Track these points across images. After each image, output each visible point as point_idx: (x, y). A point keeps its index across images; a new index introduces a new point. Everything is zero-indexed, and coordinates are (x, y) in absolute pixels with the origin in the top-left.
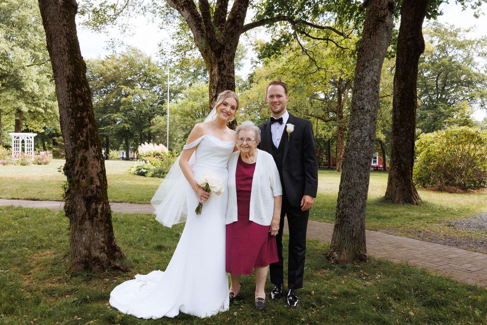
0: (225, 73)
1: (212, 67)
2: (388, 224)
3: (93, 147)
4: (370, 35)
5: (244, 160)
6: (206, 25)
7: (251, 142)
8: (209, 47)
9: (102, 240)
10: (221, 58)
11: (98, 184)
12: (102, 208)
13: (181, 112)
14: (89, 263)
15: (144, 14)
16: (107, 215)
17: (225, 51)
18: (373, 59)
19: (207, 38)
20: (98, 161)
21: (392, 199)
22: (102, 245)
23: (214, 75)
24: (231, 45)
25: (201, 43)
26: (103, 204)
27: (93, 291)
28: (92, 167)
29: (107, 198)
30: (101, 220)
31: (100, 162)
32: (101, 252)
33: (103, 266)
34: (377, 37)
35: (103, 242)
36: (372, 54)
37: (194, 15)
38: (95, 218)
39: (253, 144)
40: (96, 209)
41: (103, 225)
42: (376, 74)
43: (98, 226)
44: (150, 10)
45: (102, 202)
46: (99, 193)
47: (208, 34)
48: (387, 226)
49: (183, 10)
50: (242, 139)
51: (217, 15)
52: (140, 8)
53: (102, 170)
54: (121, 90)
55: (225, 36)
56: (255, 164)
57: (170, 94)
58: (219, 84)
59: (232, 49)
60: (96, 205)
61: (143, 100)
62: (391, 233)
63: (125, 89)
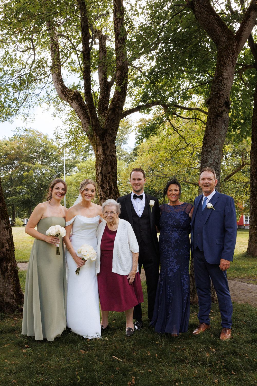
0: (108, 153)
1: (97, 149)
2: (244, 275)
3: (3, 220)
4: (211, 127)
5: (109, 227)
6: (91, 114)
7: (113, 214)
8: (95, 132)
9: (11, 289)
10: (105, 141)
11: (8, 248)
12: (11, 266)
13: (75, 184)
14: (3, 307)
15: (40, 104)
16: (15, 270)
17: (108, 135)
18: (214, 146)
19: (93, 125)
20: (7, 230)
21: (252, 254)
22: (12, 293)
23: (99, 155)
24: (112, 129)
25: (88, 129)
26: (12, 263)
27: (6, 326)
28: (3, 235)
29: (14, 258)
30: (10, 275)
31: (8, 231)
32: (11, 299)
33: (13, 309)
34: (217, 128)
35: (12, 291)
36: (213, 142)
37: (81, 106)
38: (6, 273)
39: (115, 215)
40: (7, 267)
41: (12, 279)
42: (217, 157)
43: (8, 279)
44: (45, 101)
45: (11, 261)
46: (8, 255)
47: (93, 122)
48: (243, 276)
49: (72, 102)
50: (107, 212)
51: (101, 104)
52: (37, 99)
53: (11, 237)
54: (24, 166)
55: (107, 122)
56: (116, 231)
57: (66, 168)
58: (103, 162)
59: (113, 132)
60: (6, 263)
61: (43, 174)
62: (244, 281)
63: (27, 165)
